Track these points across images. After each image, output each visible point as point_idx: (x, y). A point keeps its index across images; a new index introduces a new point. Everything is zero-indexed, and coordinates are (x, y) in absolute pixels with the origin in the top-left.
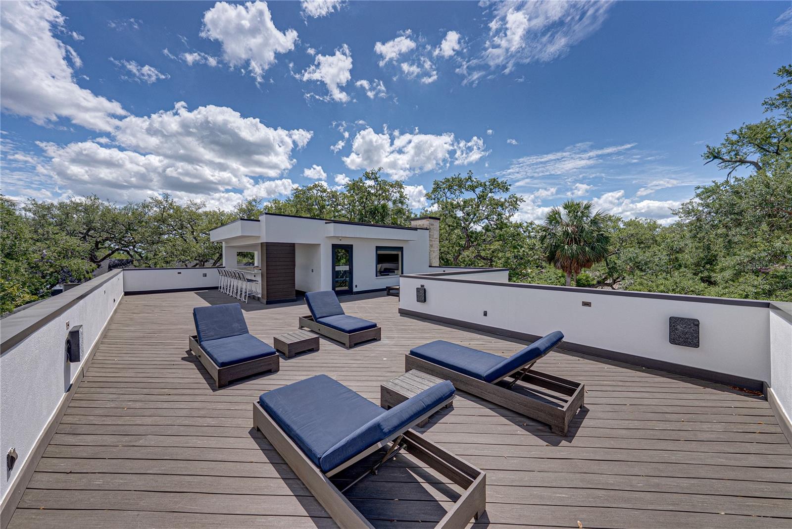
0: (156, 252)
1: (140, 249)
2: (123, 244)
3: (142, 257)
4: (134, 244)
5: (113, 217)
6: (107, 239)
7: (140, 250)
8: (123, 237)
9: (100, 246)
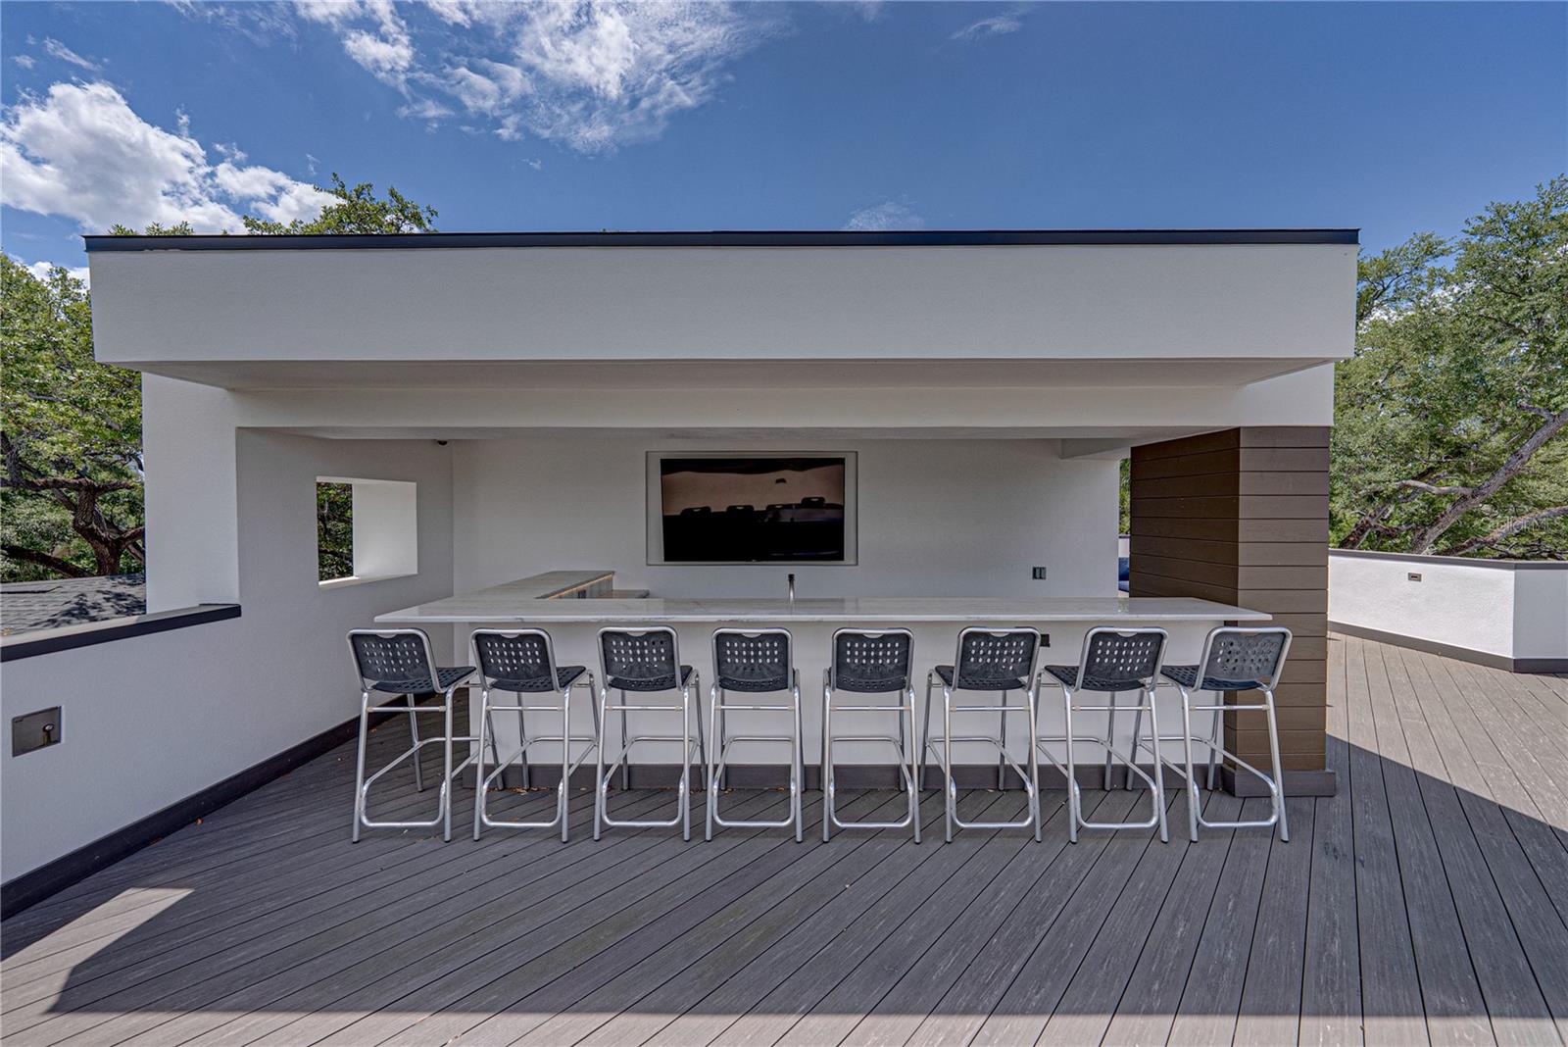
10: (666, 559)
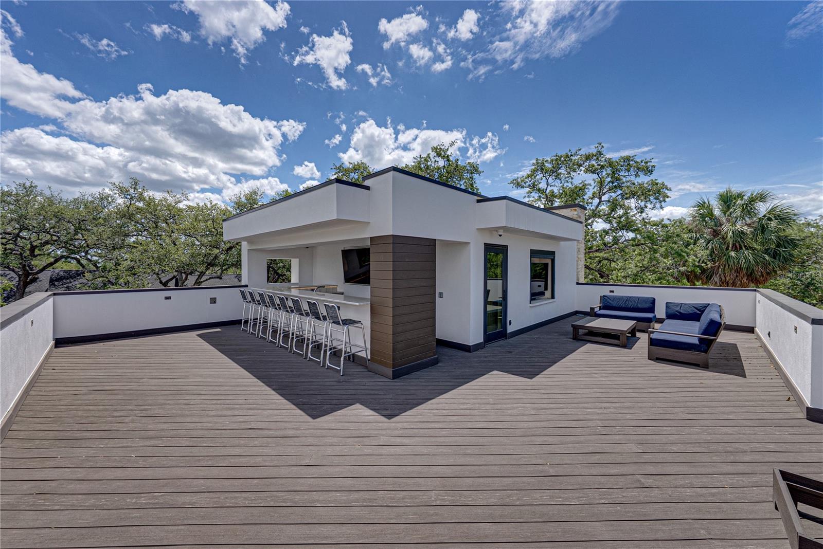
0: (118, 260)
1: (96, 256)
2: (72, 250)
3: (97, 267)
4: (87, 249)
5: (57, 211)
6: (47, 243)
7: (95, 258)
8: (71, 240)
9: (37, 252)
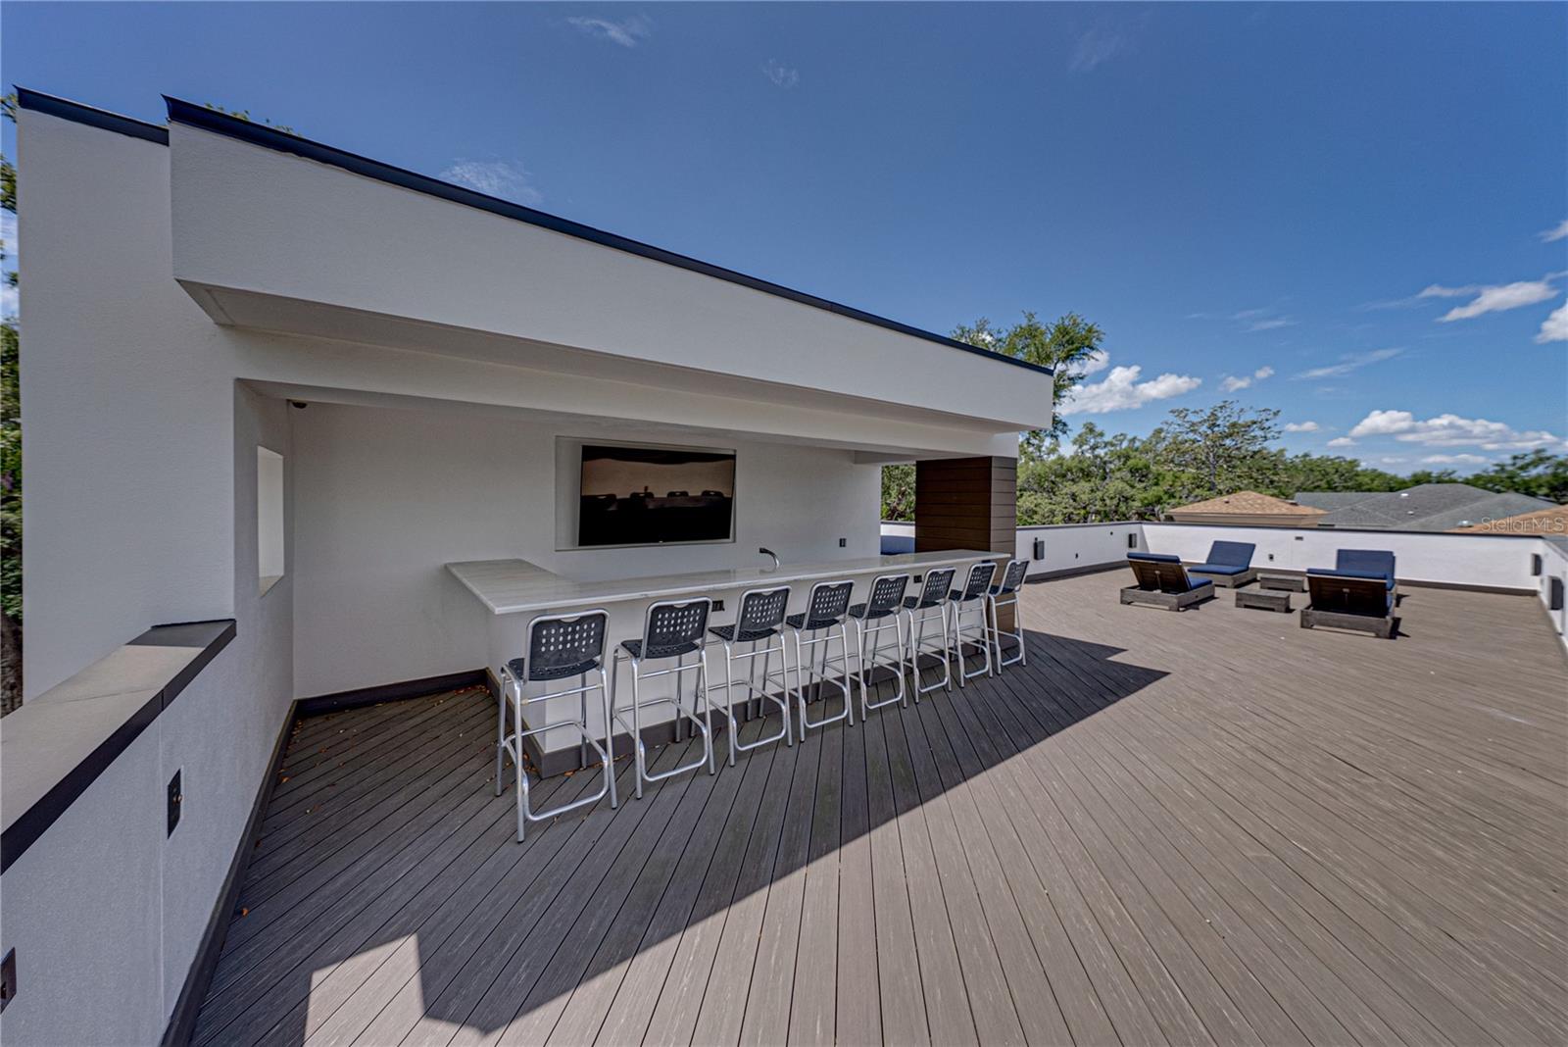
10: (580, 544)
